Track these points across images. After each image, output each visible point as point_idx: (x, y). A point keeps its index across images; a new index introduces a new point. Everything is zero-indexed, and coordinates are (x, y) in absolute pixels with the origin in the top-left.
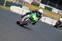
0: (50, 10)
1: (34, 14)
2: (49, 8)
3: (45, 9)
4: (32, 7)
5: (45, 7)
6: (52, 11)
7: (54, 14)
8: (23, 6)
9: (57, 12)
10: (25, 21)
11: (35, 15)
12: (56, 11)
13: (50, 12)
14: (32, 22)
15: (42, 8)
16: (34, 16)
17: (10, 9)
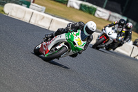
0: (91, 12)
1: (75, 33)
2: (89, 8)
3: (81, 9)
4: (51, 6)
5: (81, 5)
6: (96, 15)
7: (100, 20)
8: (32, 4)
9: (106, 18)
10: (56, 49)
11: (79, 36)
12: (104, 14)
13: (92, 16)
14: (72, 52)
15: (74, 8)
16: (77, 38)
17: (3, 11)
